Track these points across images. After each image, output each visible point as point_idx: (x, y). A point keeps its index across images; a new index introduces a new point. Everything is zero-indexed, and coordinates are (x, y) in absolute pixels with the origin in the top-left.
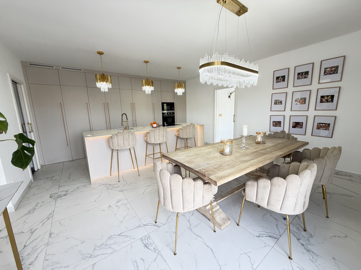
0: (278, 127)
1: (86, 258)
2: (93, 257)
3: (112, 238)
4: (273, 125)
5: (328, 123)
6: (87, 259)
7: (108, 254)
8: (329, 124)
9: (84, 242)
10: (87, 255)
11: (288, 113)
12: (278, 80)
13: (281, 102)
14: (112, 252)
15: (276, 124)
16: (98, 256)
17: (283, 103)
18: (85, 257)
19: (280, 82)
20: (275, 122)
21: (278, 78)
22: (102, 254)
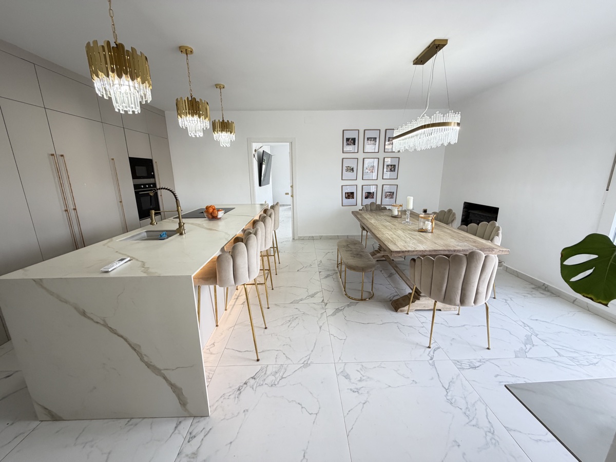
0: (351, 199)
1: (494, 439)
2: (492, 429)
3: (453, 400)
4: (346, 198)
5: (392, 191)
6: (496, 438)
7: (486, 409)
8: (393, 193)
9: (455, 441)
10: (488, 438)
11: (360, 183)
12: (348, 142)
13: (352, 169)
14: (483, 404)
15: (349, 196)
16: (490, 422)
17: (355, 170)
18: (494, 441)
19: (351, 145)
20: (348, 193)
21: (348, 140)
22: (487, 416)
